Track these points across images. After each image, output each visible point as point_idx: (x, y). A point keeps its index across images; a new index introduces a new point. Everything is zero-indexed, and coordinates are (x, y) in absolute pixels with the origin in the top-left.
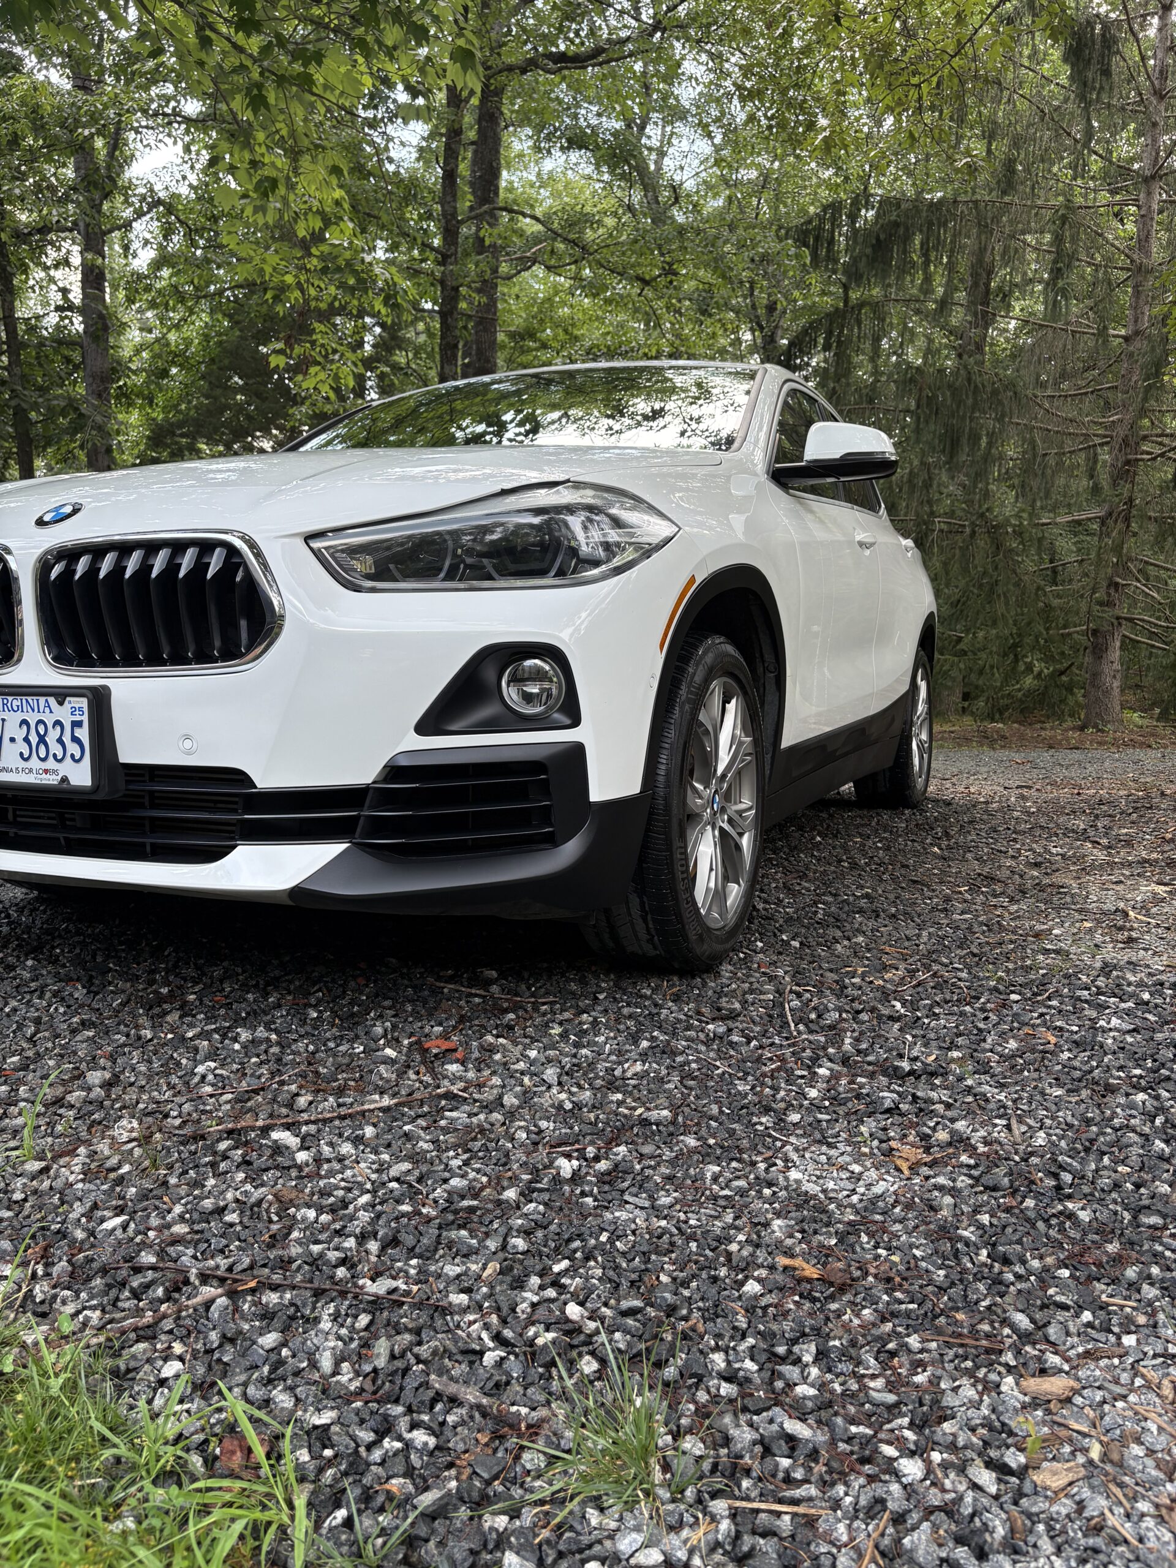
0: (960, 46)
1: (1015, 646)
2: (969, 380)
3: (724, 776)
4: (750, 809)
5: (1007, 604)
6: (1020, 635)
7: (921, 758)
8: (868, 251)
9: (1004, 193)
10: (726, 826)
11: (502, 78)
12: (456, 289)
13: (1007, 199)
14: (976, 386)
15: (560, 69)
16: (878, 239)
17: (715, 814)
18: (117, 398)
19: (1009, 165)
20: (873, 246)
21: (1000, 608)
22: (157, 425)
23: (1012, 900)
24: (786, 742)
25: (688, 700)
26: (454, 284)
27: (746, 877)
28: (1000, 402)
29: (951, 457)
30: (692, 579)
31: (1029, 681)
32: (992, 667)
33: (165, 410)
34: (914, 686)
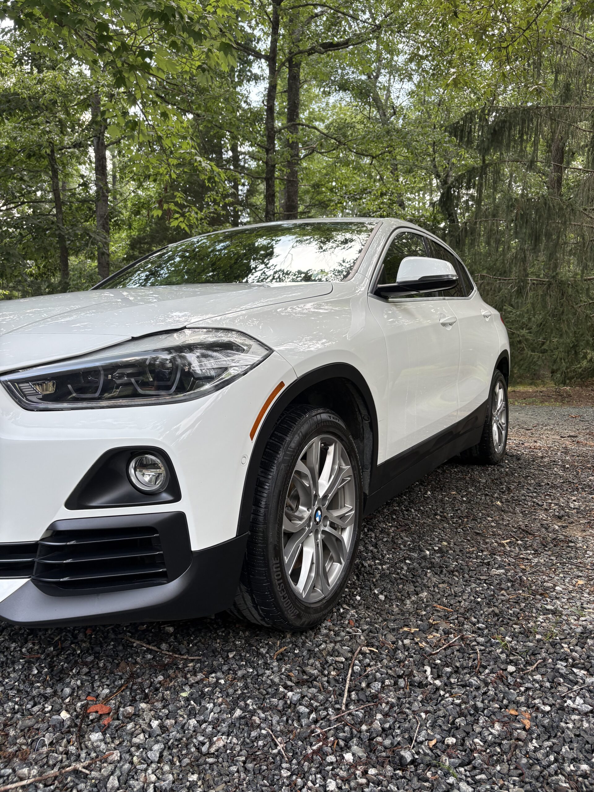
0: (529, 25)
1: (575, 346)
2: (545, 204)
3: (325, 496)
4: (351, 510)
5: (568, 326)
6: (577, 341)
7: (500, 434)
8: (489, 136)
9: (564, 102)
10: (328, 529)
11: (298, 57)
12: (274, 166)
13: (567, 105)
14: (549, 207)
15: (326, 51)
16: (494, 130)
17: (318, 523)
18: (114, 226)
19: (567, 87)
20: (492, 134)
21: (564, 327)
22: (133, 238)
23: (537, 553)
24: (381, 459)
25: (284, 461)
26: (273, 163)
27: (346, 556)
28: (564, 215)
29: (536, 246)
30: (282, 384)
31: (585, 363)
32: (561, 359)
33: (139, 230)
34: (493, 394)
